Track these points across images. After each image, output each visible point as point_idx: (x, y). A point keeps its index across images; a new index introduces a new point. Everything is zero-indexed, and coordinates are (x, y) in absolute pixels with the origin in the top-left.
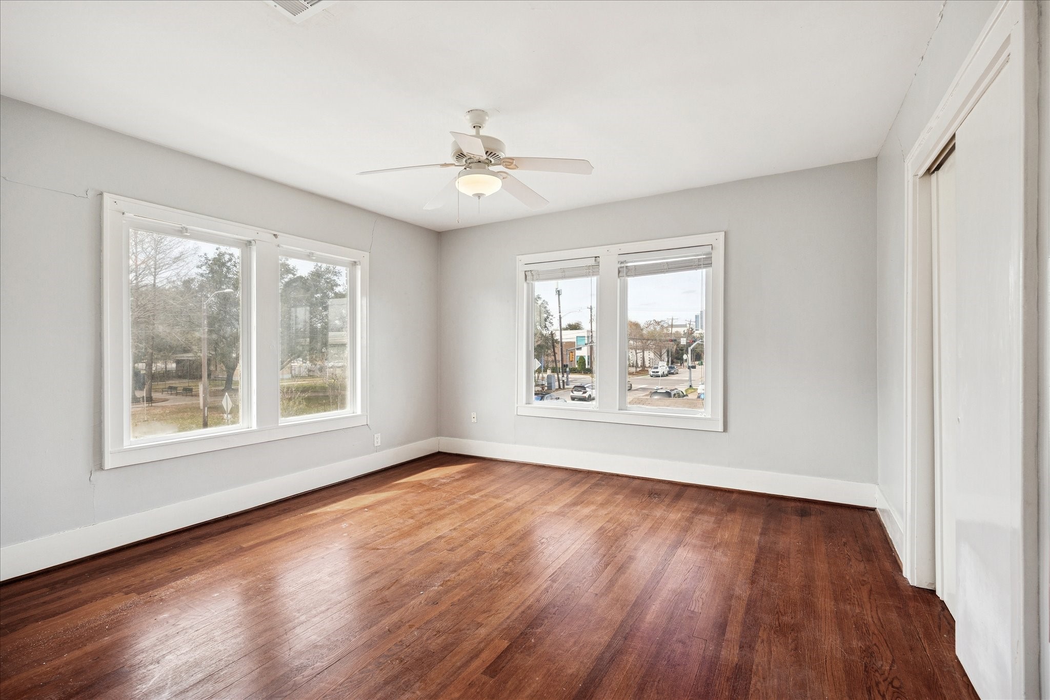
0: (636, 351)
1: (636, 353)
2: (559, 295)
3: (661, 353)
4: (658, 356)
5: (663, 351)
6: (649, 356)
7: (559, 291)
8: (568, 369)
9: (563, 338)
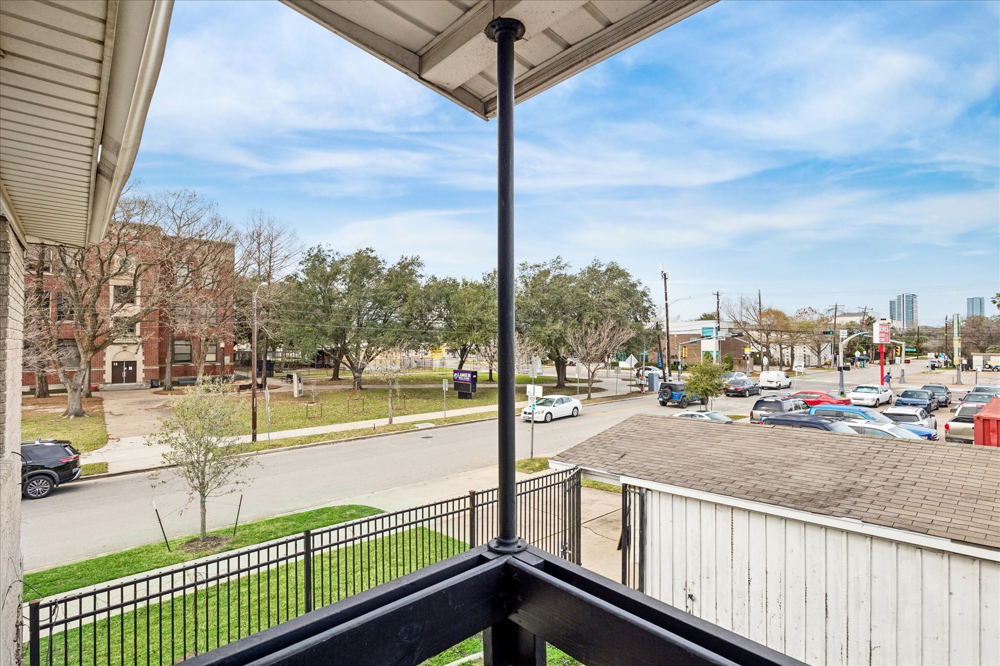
0: (780, 346)
1: (781, 349)
2: (665, 279)
3: (819, 349)
4: (815, 352)
5: (821, 346)
6: (805, 353)
7: (665, 275)
8: (680, 367)
9: (670, 329)
